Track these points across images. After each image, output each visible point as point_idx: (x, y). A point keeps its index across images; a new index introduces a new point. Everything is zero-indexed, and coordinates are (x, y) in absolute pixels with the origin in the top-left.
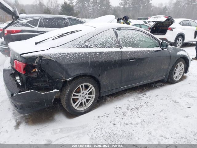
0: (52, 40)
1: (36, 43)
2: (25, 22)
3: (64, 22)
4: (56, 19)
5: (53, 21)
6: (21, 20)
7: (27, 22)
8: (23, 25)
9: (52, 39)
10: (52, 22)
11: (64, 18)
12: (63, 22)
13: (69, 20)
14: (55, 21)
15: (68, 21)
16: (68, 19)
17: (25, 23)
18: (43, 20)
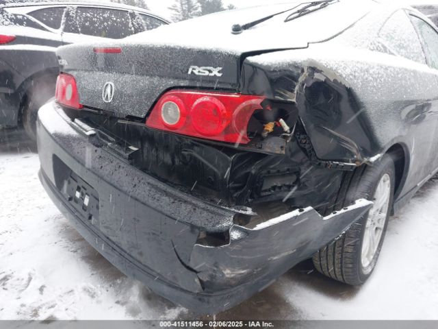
0: (286, 21)
1: (237, 29)
2: (24, 14)
3: (132, 24)
4: (111, 14)
5: (104, 18)
6: (7, 5)
7: (28, 14)
8: (17, 21)
9: (285, 16)
10: (100, 19)
11: (130, 14)
12: (130, 23)
13: (144, 19)
14: (109, 18)
15: (143, 21)
16: (141, 17)
17: (24, 16)
18: (77, 12)
